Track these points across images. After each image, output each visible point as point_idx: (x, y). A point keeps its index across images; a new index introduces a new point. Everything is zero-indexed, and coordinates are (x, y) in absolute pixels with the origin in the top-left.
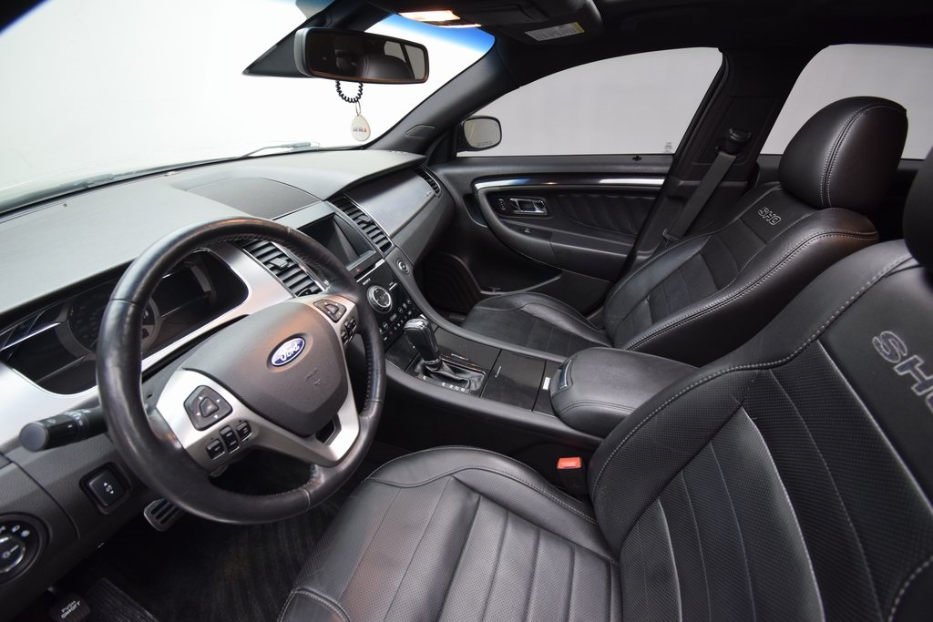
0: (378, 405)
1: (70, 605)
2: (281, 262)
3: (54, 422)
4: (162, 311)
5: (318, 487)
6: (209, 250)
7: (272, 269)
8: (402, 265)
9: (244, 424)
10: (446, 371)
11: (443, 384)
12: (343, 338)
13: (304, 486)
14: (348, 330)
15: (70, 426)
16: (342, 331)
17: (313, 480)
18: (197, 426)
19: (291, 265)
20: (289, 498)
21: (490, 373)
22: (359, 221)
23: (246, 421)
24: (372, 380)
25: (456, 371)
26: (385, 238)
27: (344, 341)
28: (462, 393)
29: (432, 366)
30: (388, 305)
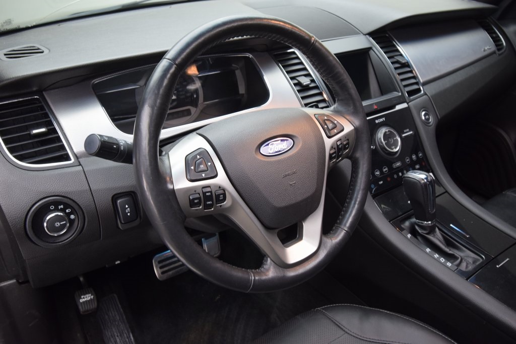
0: (345, 233)
1: (87, 295)
2: (305, 81)
3: (107, 139)
4: (205, 100)
5: (264, 278)
6: (251, 56)
7: (295, 85)
8: (425, 115)
9: (221, 192)
10: (437, 238)
11: (428, 250)
12: (330, 155)
13: (253, 270)
14: (339, 151)
15: (115, 147)
16: (332, 148)
17: (262, 269)
18: (188, 177)
19: (313, 85)
20: (237, 273)
21: (491, 261)
22: (394, 60)
23: (224, 190)
24: (348, 207)
25: (449, 243)
26: (417, 83)
27: (331, 158)
28: (447, 267)
29: (422, 227)
30: (395, 150)
